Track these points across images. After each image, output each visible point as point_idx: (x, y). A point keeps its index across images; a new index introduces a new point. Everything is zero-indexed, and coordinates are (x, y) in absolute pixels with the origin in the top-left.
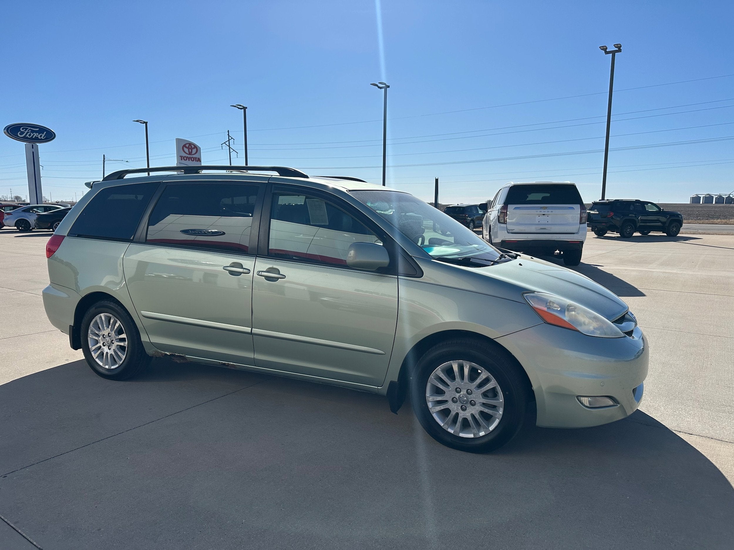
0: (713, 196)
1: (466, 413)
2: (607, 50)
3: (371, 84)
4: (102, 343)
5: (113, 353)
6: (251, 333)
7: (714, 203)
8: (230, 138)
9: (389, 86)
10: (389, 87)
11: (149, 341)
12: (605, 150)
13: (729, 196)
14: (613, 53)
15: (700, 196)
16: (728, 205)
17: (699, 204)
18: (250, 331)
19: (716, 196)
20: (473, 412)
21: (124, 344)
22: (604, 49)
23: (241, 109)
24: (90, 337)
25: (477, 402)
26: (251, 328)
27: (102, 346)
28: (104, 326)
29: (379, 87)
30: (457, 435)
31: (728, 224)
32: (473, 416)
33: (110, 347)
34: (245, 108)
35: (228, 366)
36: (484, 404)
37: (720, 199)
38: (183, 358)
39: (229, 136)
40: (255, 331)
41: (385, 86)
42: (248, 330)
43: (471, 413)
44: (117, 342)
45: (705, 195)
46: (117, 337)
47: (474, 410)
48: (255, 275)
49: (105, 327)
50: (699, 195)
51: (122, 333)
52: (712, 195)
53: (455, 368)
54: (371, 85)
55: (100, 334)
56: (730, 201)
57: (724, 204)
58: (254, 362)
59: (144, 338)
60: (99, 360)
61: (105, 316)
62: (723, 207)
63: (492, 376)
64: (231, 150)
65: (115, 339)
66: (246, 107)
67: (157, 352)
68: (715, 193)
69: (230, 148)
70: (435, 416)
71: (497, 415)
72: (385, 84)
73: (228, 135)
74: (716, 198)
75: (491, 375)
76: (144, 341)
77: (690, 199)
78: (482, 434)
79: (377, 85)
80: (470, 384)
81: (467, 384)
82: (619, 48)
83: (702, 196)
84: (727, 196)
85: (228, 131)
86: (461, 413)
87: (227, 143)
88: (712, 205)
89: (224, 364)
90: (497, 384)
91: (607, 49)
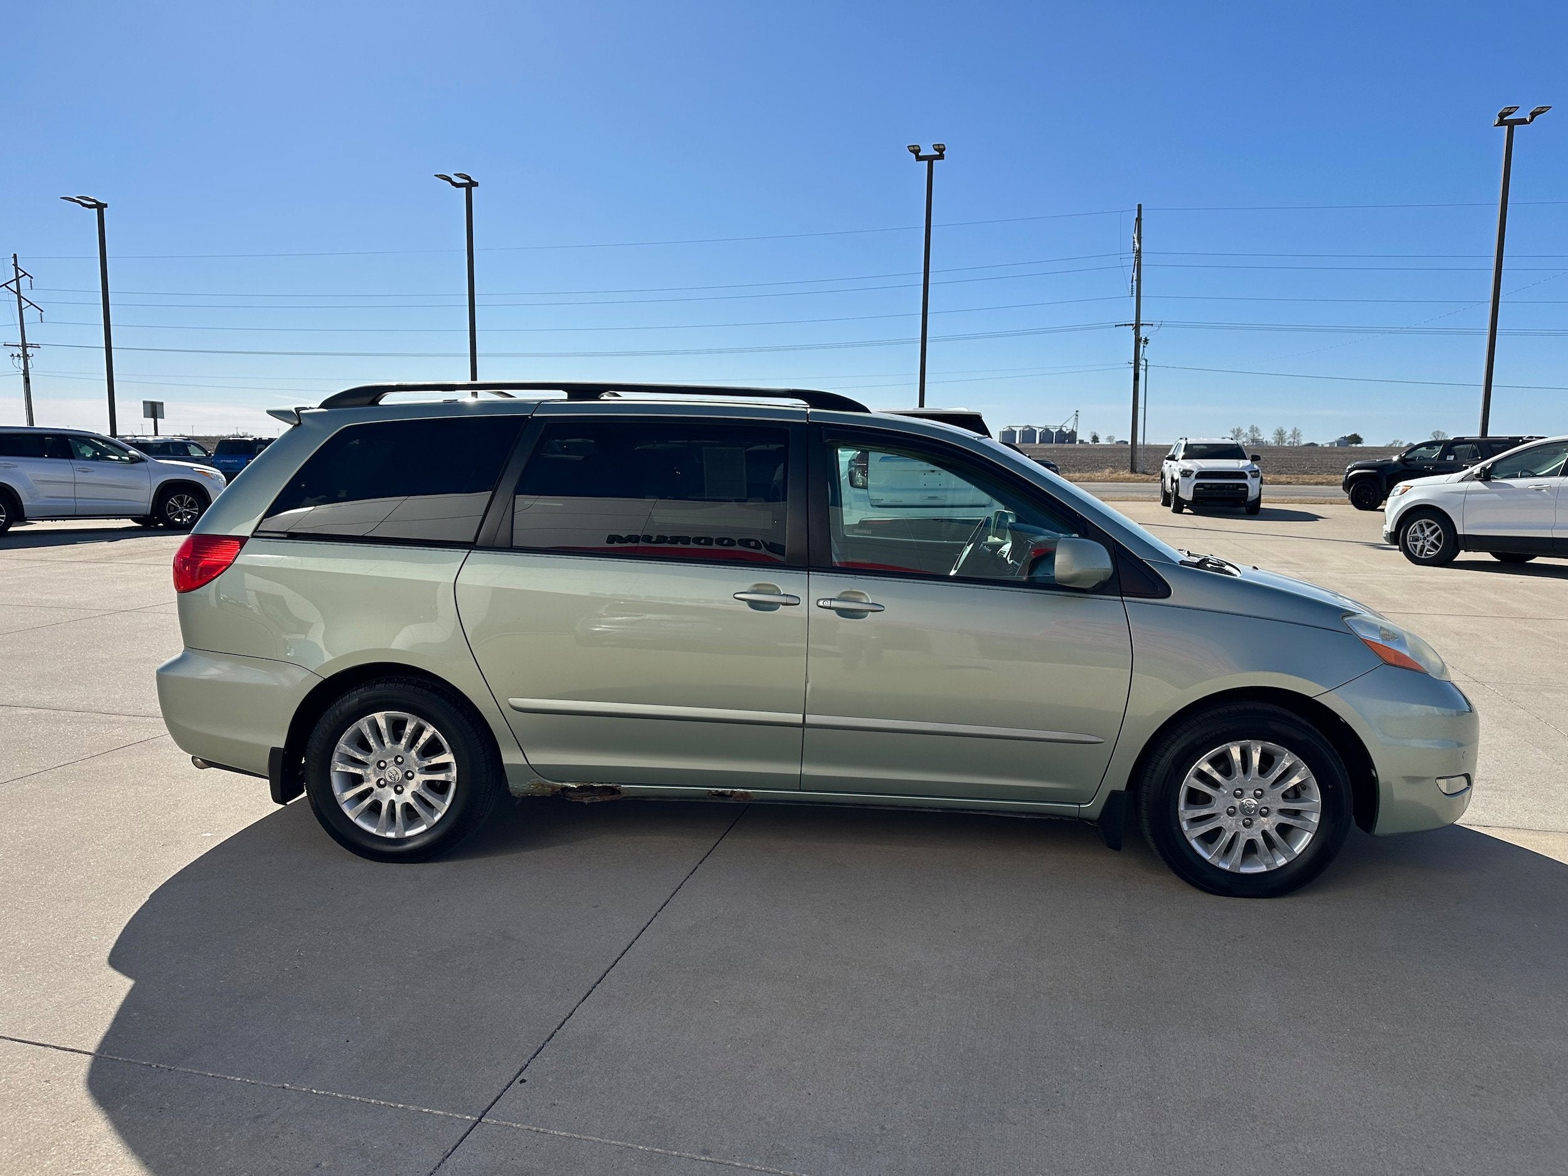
0: (1036, 429)
1: (1252, 832)
2: (920, 154)
3: (435, 175)
4: (374, 780)
5: (412, 801)
6: (804, 725)
7: (1037, 442)
8: (21, 273)
9: (478, 183)
10: (478, 186)
11: (526, 763)
12: (920, 339)
13: (1061, 430)
14: (930, 159)
15: (1015, 430)
16: (1060, 445)
17: (1034, 444)
18: (801, 721)
19: (1041, 430)
20: (1267, 828)
21: (447, 776)
22: (916, 151)
23: (90, 207)
24: (338, 769)
25: (1273, 809)
26: (802, 715)
27: (375, 787)
28: (385, 742)
29: (454, 184)
30: (1237, 872)
31: (1093, 481)
32: (1265, 834)
33: (399, 788)
34: (100, 207)
35: (731, 796)
36: (1282, 812)
37: (1047, 436)
38: (613, 791)
39: (17, 268)
40: (811, 719)
41: (468, 182)
42: (797, 718)
43: (1262, 829)
44: (421, 773)
45: (1022, 428)
46: (426, 763)
47: (1269, 824)
48: (813, 605)
49: (388, 743)
50: (1013, 428)
51: (440, 750)
52: (1034, 428)
53: (1236, 753)
54: (435, 177)
55: (371, 760)
56: (1063, 438)
57: (1054, 445)
58: (801, 782)
59: (510, 757)
60: (362, 820)
61: (388, 719)
62: (1050, 450)
63: (1302, 761)
64: (24, 304)
65: (417, 768)
66: (105, 203)
67: (543, 785)
68: (1039, 425)
69: (20, 297)
70: (1194, 843)
71: (1310, 827)
72: (468, 178)
73: (15, 265)
74: (1040, 433)
75: (1300, 760)
76: (507, 764)
77: (999, 434)
78: (1282, 861)
79: (449, 179)
80: (1261, 780)
81: (1257, 781)
82: (941, 149)
83: (1018, 430)
84: (1057, 430)
85: (15, 255)
86: (1244, 832)
87: (13, 286)
88: (1034, 447)
89: (722, 794)
90: (1311, 774)
91: (919, 151)
